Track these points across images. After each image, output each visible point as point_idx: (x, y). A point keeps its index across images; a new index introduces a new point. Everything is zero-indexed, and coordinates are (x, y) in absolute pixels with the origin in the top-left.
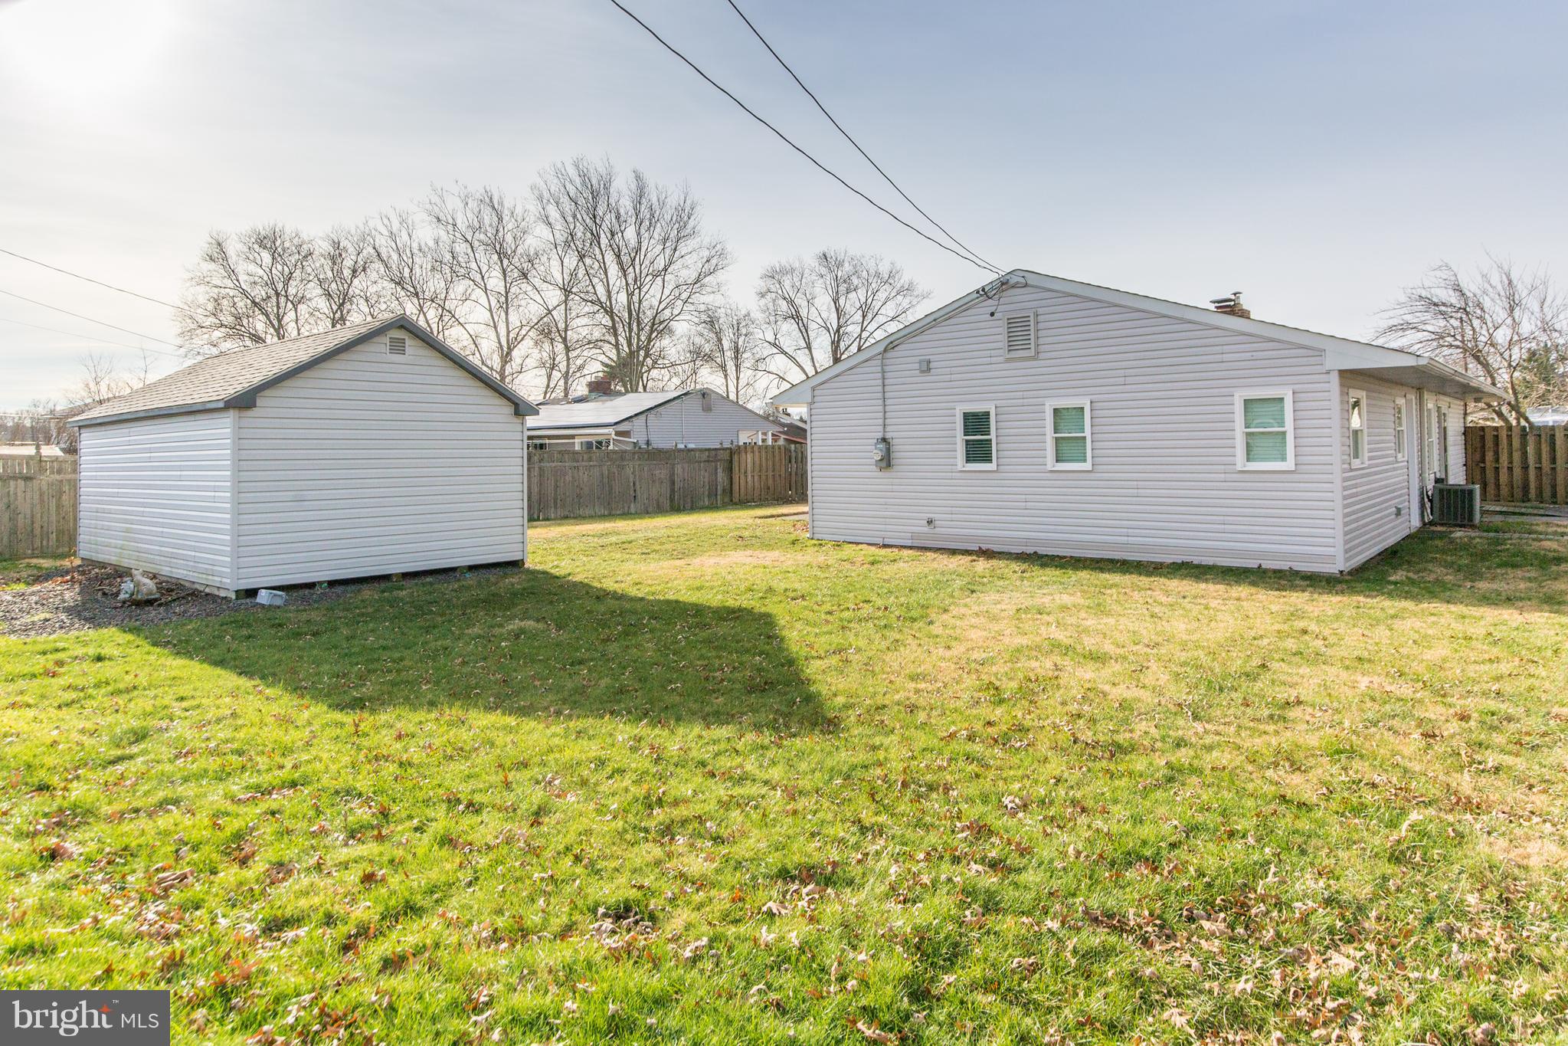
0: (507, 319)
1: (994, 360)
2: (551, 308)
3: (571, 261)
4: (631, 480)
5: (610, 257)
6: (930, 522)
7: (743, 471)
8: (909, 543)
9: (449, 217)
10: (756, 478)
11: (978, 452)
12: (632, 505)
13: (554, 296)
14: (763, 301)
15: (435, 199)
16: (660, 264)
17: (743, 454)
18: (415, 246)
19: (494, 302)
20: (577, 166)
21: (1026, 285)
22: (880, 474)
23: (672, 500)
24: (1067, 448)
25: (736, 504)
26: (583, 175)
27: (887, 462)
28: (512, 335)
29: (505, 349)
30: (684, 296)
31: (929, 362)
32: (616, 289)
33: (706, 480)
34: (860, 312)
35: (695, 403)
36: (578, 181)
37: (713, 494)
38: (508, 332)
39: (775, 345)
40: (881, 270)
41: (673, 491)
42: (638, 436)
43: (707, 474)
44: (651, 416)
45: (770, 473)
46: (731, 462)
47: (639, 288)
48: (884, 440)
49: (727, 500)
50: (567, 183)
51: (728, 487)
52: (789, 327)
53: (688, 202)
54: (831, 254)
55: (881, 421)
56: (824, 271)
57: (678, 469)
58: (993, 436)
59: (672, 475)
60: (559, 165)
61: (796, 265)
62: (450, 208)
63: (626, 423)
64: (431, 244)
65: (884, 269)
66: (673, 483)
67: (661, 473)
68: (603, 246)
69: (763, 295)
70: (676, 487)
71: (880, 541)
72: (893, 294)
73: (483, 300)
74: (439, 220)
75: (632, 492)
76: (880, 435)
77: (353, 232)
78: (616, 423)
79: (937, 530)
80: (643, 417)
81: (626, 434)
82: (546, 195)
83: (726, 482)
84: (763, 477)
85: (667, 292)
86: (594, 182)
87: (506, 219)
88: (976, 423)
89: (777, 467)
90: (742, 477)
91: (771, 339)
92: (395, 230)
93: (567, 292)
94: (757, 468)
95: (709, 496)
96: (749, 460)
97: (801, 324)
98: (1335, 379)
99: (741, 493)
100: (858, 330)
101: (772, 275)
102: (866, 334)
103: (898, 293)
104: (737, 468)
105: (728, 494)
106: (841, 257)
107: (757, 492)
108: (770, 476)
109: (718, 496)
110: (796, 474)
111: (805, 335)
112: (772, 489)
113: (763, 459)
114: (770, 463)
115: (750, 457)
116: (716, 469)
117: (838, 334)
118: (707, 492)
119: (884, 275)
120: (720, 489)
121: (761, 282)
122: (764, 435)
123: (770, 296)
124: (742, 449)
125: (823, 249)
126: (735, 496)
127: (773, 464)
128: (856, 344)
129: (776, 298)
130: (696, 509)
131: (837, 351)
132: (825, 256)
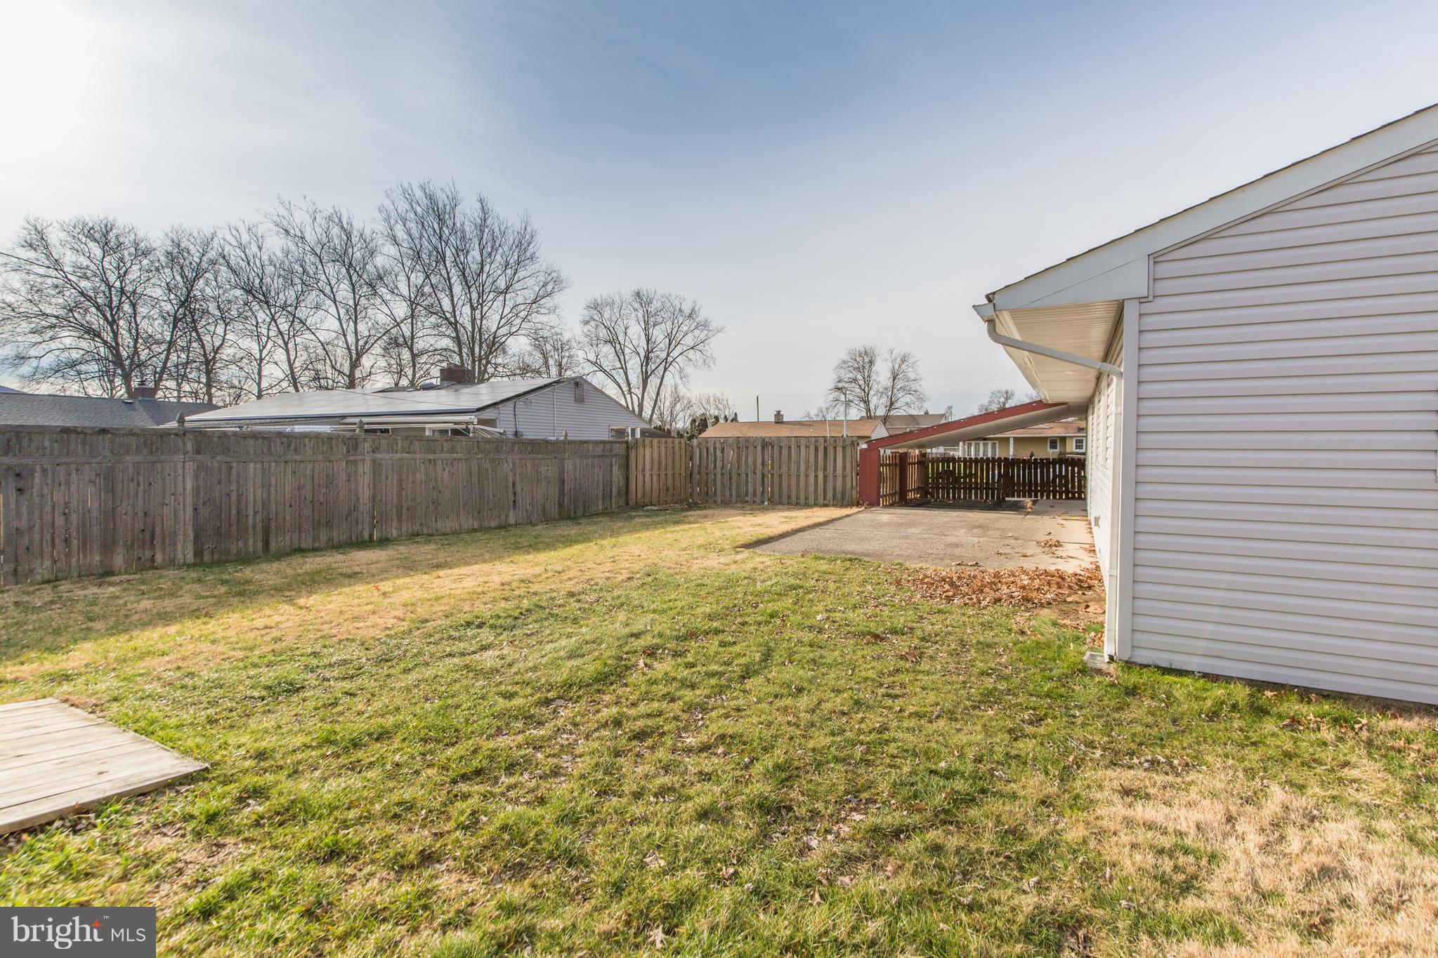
0: (356, 329)
2: (398, 320)
3: (418, 278)
4: (510, 479)
5: (454, 273)
7: (640, 468)
9: (297, 230)
10: (655, 477)
12: (511, 514)
13: (401, 310)
14: (586, 328)
15: (283, 212)
16: (502, 284)
17: (641, 450)
18: (265, 258)
19: (342, 311)
20: (423, 188)
23: (561, 505)
25: (638, 507)
26: (431, 198)
28: (361, 343)
29: (354, 356)
30: (523, 314)
32: (461, 303)
33: (601, 480)
34: (667, 340)
35: (567, 394)
36: (424, 202)
37: (607, 495)
38: (357, 340)
39: (595, 364)
40: (683, 308)
41: (562, 493)
42: (505, 426)
43: (601, 473)
44: (520, 404)
45: (670, 472)
46: (627, 458)
47: (481, 304)
49: (622, 502)
50: (414, 205)
51: (624, 488)
52: (607, 350)
53: (529, 230)
54: (643, 292)
56: (636, 305)
57: (569, 466)
59: (562, 473)
60: (406, 186)
61: (617, 298)
62: (298, 221)
63: (491, 409)
64: (280, 254)
65: (687, 310)
66: (562, 482)
67: (548, 469)
68: (448, 265)
69: (587, 323)
70: (566, 488)
72: (692, 328)
73: (333, 310)
74: (287, 232)
75: (511, 497)
77: (195, 234)
78: (479, 410)
80: (510, 405)
81: (491, 422)
82: (393, 214)
83: (622, 483)
84: (663, 476)
85: (507, 310)
86: (440, 206)
87: (355, 240)
89: (677, 467)
90: (640, 477)
91: (593, 358)
92: (244, 242)
93: (413, 304)
94: (656, 468)
95: (603, 499)
96: (648, 456)
97: (618, 346)
99: (640, 495)
100: (664, 355)
101: (596, 306)
102: (670, 359)
103: (696, 328)
104: (634, 465)
105: (624, 497)
106: (651, 296)
107: (655, 493)
108: (670, 476)
109: (614, 500)
110: (699, 473)
111: (622, 357)
112: (671, 489)
113: (663, 455)
114: (670, 459)
115: (648, 452)
116: (611, 466)
117: (647, 358)
118: (601, 494)
119: (687, 311)
120: (615, 490)
121: (586, 312)
122: (633, 431)
123: (593, 323)
124: (640, 442)
125: (635, 288)
126: (632, 502)
127: (673, 462)
128: (662, 367)
129: (597, 326)
130: (591, 516)
131: (647, 372)
132: (638, 294)
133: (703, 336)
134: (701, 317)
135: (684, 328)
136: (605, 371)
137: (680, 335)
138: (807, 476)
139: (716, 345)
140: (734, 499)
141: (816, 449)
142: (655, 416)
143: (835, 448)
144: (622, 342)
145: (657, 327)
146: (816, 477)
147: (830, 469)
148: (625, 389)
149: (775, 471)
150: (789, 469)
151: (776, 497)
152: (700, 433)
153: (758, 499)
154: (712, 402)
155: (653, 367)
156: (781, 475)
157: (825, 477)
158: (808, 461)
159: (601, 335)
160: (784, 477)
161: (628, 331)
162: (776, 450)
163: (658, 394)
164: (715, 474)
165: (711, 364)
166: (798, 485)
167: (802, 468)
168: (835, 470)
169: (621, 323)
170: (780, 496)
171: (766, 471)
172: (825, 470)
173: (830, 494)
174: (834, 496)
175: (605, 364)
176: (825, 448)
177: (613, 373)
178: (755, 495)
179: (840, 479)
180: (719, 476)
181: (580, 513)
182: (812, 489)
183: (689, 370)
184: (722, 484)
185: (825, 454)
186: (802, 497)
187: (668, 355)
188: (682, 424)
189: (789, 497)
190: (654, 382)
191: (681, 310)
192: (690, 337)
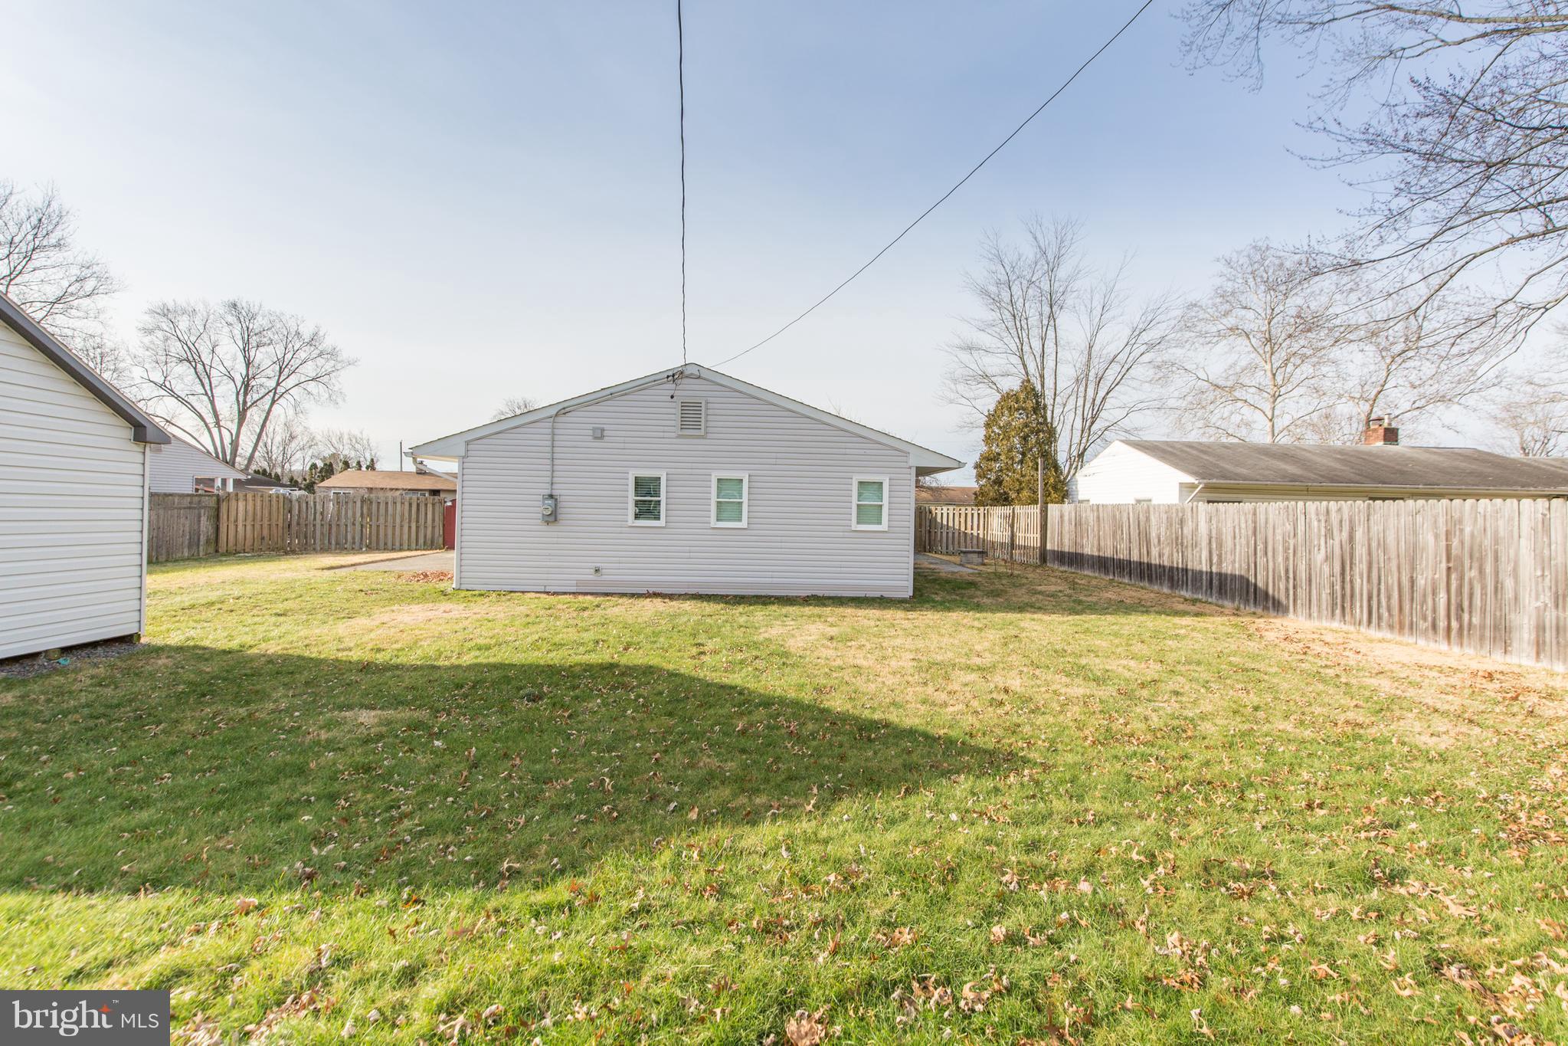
1: (666, 435)
6: (597, 571)
7: (232, 519)
8: (574, 589)
10: (249, 528)
11: (647, 509)
14: (147, 340)
17: (233, 503)
21: (699, 377)
22: (545, 527)
24: (727, 509)
25: (228, 553)
27: (552, 517)
31: (603, 430)
33: (187, 529)
34: (277, 367)
37: (194, 543)
39: (162, 386)
40: (301, 330)
43: (187, 523)
45: (266, 523)
46: (218, 510)
48: (551, 496)
49: (211, 550)
51: (213, 537)
52: (182, 370)
54: (243, 303)
55: (549, 479)
56: (230, 319)
58: (663, 498)
61: (200, 307)
65: (307, 333)
69: (149, 331)
71: (542, 589)
72: (314, 356)
76: (548, 492)
79: (604, 577)
83: (211, 531)
84: (257, 527)
88: (646, 488)
89: (274, 518)
90: (232, 527)
91: (160, 380)
94: (250, 518)
95: (190, 546)
96: (241, 509)
97: (200, 367)
98: (914, 471)
99: (231, 544)
100: (272, 384)
101: (165, 312)
102: (280, 390)
103: (320, 355)
104: (225, 517)
105: (213, 545)
106: (254, 310)
107: (249, 543)
108: (266, 526)
109: (201, 548)
110: (298, 524)
111: (206, 381)
112: (267, 539)
113: (258, 508)
114: (266, 512)
115: (241, 505)
116: (199, 517)
117: (247, 386)
118: (187, 542)
119: (307, 337)
120: (203, 539)
121: (147, 318)
122: (224, 481)
123: (160, 334)
124: (233, 496)
125: (232, 298)
126: (223, 548)
127: (270, 513)
128: (269, 398)
129: (167, 339)
130: (176, 561)
131: (245, 402)
132: (235, 306)
133: (328, 367)
134: (327, 344)
135: (302, 355)
136: (178, 397)
137: (295, 363)
138: (402, 526)
139: (345, 379)
140: (333, 547)
141: (410, 505)
142: (257, 454)
143: (426, 505)
144: (207, 362)
145: (261, 349)
146: (410, 527)
147: (422, 521)
148: (210, 420)
149: (374, 523)
150: (386, 521)
151: (374, 544)
152: (323, 480)
153: (357, 546)
154: (346, 440)
155: (256, 397)
156: (378, 526)
157: (417, 527)
158: (402, 515)
159: (173, 349)
160: (382, 528)
161: (217, 350)
162: (374, 506)
163: (263, 426)
164: (314, 525)
165: (339, 400)
166: (394, 534)
167: (398, 521)
168: (426, 522)
169: (206, 339)
170: (378, 543)
171: (364, 523)
172: (417, 521)
173: (421, 541)
174: (425, 543)
175: (178, 389)
176: (418, 505)
177: (191, 399)
178: (354, 543)
179: (429, 529)
180: (318, 526)
181: (162, 558)
182: (406, 537)
183: (308, 404)
184: (322, 533)
185: (418, 509)
186: (397, 544)
187: (278, 384)
188: (298, 466)
189: (385, 544)
190: (255, 416)
191: (298, 333)
192: (310, 365)
